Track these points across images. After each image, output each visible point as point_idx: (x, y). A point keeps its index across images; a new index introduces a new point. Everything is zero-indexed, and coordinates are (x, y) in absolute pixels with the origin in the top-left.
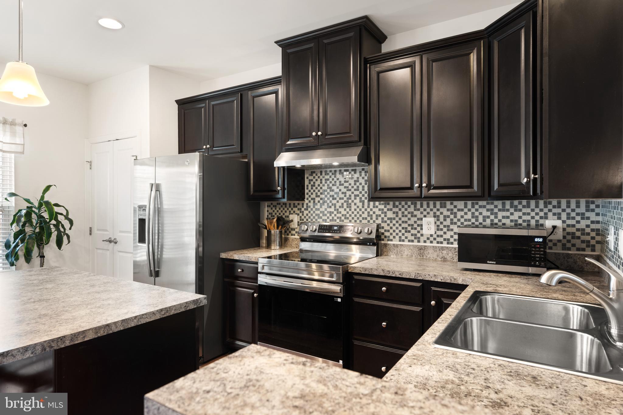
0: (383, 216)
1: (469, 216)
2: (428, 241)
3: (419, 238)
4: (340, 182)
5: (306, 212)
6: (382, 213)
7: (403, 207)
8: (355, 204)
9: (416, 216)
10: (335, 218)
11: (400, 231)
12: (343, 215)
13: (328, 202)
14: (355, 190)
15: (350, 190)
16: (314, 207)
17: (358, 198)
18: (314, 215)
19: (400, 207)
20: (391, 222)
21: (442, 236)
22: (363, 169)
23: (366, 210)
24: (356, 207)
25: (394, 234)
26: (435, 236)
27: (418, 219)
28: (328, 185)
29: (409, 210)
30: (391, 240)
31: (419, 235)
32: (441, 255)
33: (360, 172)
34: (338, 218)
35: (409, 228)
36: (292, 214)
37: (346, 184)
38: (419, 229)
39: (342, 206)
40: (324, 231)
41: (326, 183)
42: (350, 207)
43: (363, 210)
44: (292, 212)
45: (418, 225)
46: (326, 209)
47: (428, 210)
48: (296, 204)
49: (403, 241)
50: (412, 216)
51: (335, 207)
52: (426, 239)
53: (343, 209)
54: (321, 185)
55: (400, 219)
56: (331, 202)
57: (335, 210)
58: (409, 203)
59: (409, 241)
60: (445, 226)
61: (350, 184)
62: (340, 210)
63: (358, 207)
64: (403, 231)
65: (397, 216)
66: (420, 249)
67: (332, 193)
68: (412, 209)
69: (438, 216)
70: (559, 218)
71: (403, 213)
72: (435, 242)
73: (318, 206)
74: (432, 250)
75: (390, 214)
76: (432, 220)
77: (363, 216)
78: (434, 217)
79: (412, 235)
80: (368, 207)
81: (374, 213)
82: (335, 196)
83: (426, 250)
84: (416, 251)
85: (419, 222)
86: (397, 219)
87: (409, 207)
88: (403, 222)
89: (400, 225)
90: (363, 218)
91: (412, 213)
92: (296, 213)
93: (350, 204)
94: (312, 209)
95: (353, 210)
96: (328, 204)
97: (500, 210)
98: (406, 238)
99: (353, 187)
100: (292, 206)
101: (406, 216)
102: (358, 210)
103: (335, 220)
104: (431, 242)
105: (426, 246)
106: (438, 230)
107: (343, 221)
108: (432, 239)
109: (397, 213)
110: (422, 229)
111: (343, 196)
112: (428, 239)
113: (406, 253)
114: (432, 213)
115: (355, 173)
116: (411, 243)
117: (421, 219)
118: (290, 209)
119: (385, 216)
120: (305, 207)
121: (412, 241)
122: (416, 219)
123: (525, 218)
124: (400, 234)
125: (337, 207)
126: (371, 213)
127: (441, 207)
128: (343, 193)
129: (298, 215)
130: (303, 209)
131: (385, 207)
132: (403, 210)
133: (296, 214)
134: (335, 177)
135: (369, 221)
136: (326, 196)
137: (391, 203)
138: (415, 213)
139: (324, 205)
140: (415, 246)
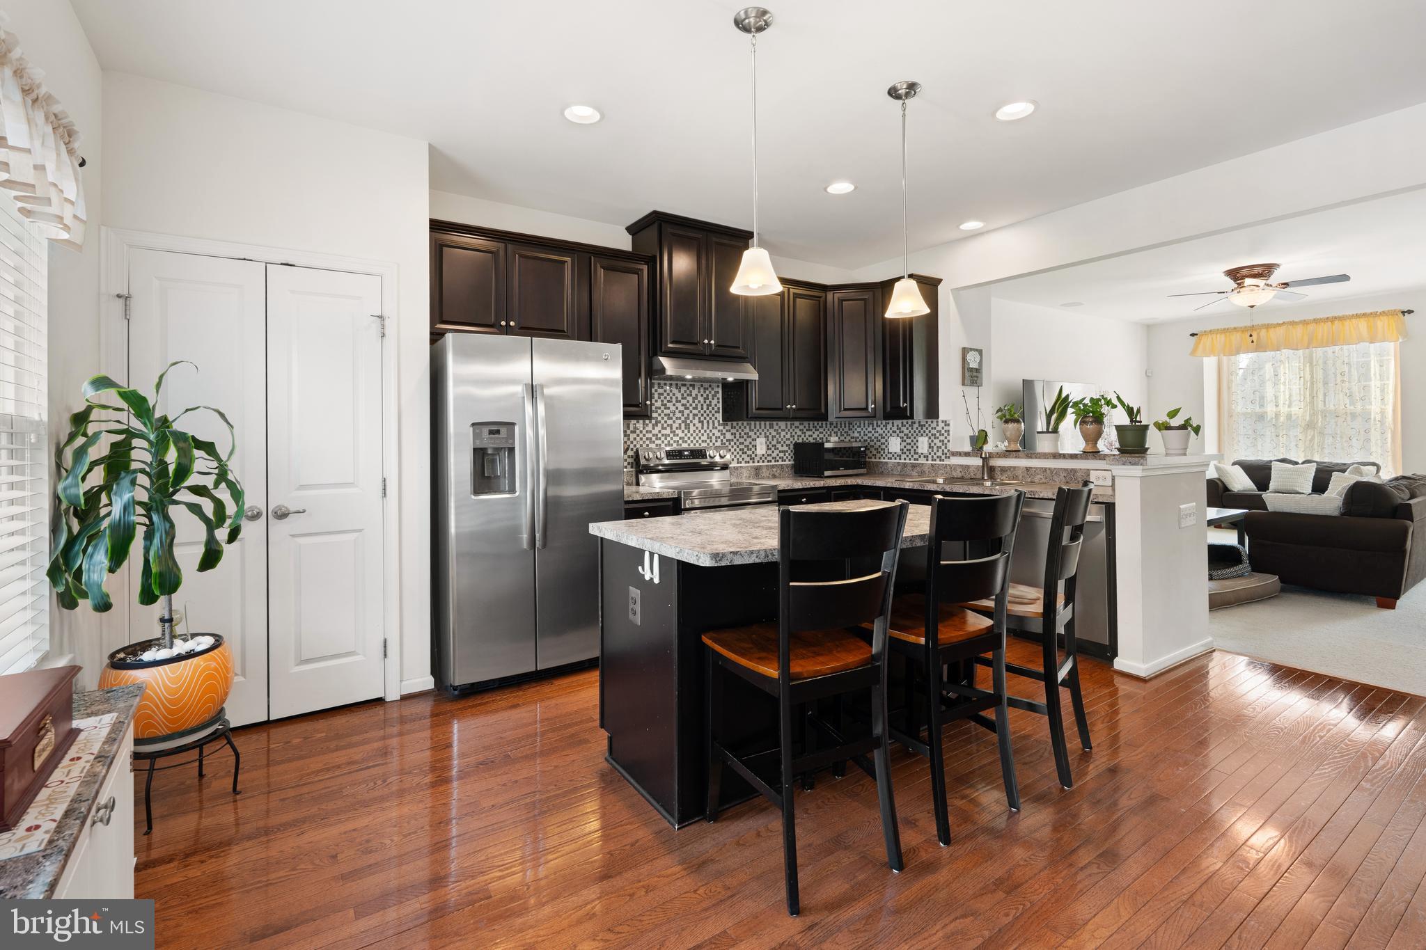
0: (722, 437)
1: (788, 436)
2: (761, 461)
3: (754, 458)
4: (677, 398)
5: (632, 436)
6: (721, 434)
7: (740, 427)
8: (694, 425)
9: (750, 436)
10: (672, 442)
11: (738, 453)
12: (680, 438)
13: (663, 422)
14: (694, 408)
15: (688, 408)
16: (644, 428)
17: (697, 418)
18: (644, 439)
19: (737, 427)
20: (730, 444)
21: (771, 455)
22: (702, 386)
24: (694, 428)
25: (733, 456)
26: (766, 456)
27: (753, 440)
28: (662, 401)
29: (745, 431)
30: (732, 463)
31: (753, 456)
32: (772, 473)
33: (699, 388)
34: (675, 442)
35: (745, 449)
37: (684, 402)
38: (753, 449)
39: (679, 427)
41: (659, 398)
42: (689, 428)
43: (702, 431)
45: (753, 446)
46: (659, 432)
47: (760, 431)
49: (741, 463)
50: (748, 437)
51: (671, 428)
53: (681, 431)
56: (666, 422)
57: (671, 432)
58: (745, 424)
59: (746, 462)
60: (773, 446)
61: (688, 402)
62: (677, 432)
64: (741, 453)
65: (735, 437)
66: (756, 469)
67: (667, 412)
68: (747, 430)
69: (768, 436)
70: (837, 436)
71: (740, 434)
72: (766, 461)
73: (650, 428)
74: (765, 468)
75: (729, 436)
76: (764, 440)
77: (703, 438)
78: (765, 437)
79: (748, 456)
80: (708, 428)
81: (714, 434)
82: (671, 415)
83: (760, 469)
84: (753, 472)
85: (753, 443)
86: (735, 440)
87: (745, 427)
88: (740, 443)
89: (738, 447)
90: (703, 441)
91: (748, 433)
93: (689, 425)
94: (641, 432)
95: (692, 432)
96: (663, 425)
97: (807, 430)
98: (743, 459)
99: (691, 405)
101: (743, 437)
102: (697, 431)
103: (672, 445)
104: (763, 462)
105: (761, 466)
106: (768, 449)
107: (681, 445)
108: (763, 458)
109: (735, 433)
110: (756, 449)
111: (680, 415)
112: (761, 458)
113: (745, 475)
114: (763, 433)
115: (694, 389)
116: (747, 465)
117: (755, 440)
119: (724, 438)
120: (632, 429)
121: (748, 462)
122: (750, 440)
123: (821, 436)
125: (674, 429)
126: (711, 435)
127: (770, 428)
131: (724, 428)
132: (740, 431)
135: (708, 444)
136: (660, 415)
137: (730, 423)
138: (751, 433)
139: (657, 426)
140: (752, 467)
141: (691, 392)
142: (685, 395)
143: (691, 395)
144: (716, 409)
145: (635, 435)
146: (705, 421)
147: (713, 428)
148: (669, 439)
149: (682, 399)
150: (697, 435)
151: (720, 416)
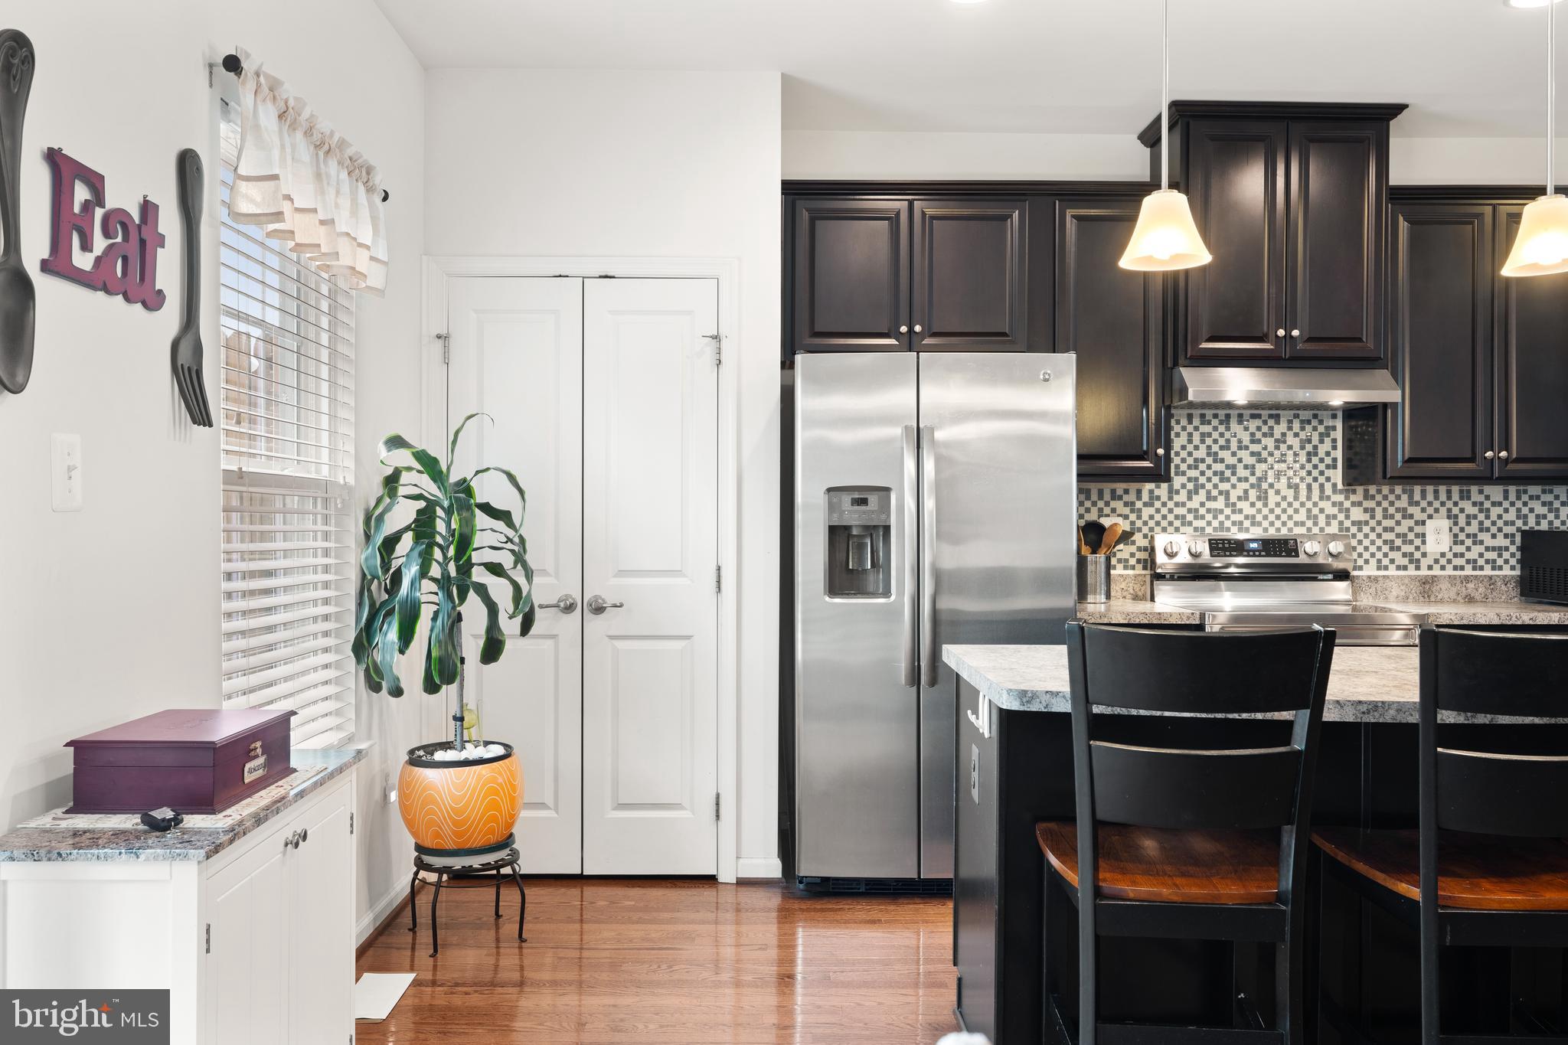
0: (1341, 517)
1: (1510, 516)
2: (1437, 567)
3: (1418, 561)
4: (1240, 441)
5: (1146, 512)
6: (1340, 511)
7: (1385, 497)
8: (1278, 492)
9: (1411, 516)
10: (1228, 524)
11: (1379, 549)
12: (1247, 517)
13: (1209, 486)
14: (1277, 461)
15: (1265, 461)
16: (1170, 498)
17: (1284, 480)
18: (1171, 517)
19: (1379, 498)
20: (1360, 530)
21: (1462, 555)
22: (1296, 416)
23: (1303, 504)
24: (1278, 498)
25: (1366, 555)
26: (1450, 555)
27: (1417, 523)
28: (1209, 447)
29: (1398, 504)
30: (1361, 568)
31: (1417, 555)
32: (1464, 592)
33: (1290, 422)
34: (1233, 524)
35: (1398, 542)
36: (1108, 516)
37: (1255, 448)
38: (1418, 542)
39: (1245, 496)
40: (1228, 553)
41: (1203, 441)
42: (1266, 498)
43: (1296, 505)
44: (1107, 510)
45: (1417, 536)
46: (1202, 504)
47: (1437, 504)
48: (1119, 492)
49: (1386, 568)
50: (1404, 517)
51: (1227, 498)
52: (1432, 563)
53: (1248, 503)
54: (1190, 448)
55: (1379, 523)
56: (1215, 486)
57: (1227, 505)
58: (1398, 489)
59: (1398, 568)
60: (1468, 536)
61: (1265, 448)
62: (1240, 505)
63: (1284, 498)
64: (1386, 549)
65: (1373, 517)
66: (1424, 583)
67: (1217, 467)
68: (1403, 502)
69: (1456, 516)
71: (1385, 510)
72: (1449, 567)
73: (1182, 497)
74: (1447, 583)
75: (1357, 514)
76: (1446, 524)
77: (1297, 518)
78: (1449, 517)
79: (1404, 555)
80: (1309, 498)
81: (1322, 511)
82: (1228, 473)
83: (1435, 584)
84: (1415, 588)
85: (1418, 529)
86: (1373, 523)
87: (1398, 497)
88: (1385, 529)
89: (1379, 536)
90: (1296, 524)
91: (1405, 510)
92: (1118, 512)
93: (1266, 492)
94: (1164, 504)
95: (1271, 505)
96: (1209, 492)
98: (1392, 561)
99: (1271, 454)
100: (1107, 496)
101: (1392, 517)
102: (1284, 505)
103: (1228, 529)
104: (1443, 568)
105: (1435, 576)
106: (1455, 543)
107: (1245, 530)
108: (1443, 561)
109: (1373, 510)
110: (1424, 542)
111: (1246, 473)
112: (1436, 561)
113: (1394, 593)
114: (1443, 511)
115: (1278, 422)
116: (1402, 573)
117: (1423, 523)
118: (1101, 504)
119: (1347, 517)
121: (1405, 568)
122: (1411, 523)
124: (1379, 555)
125: (1233, 499)
126: (1315, 511)
127: (1462, 498)
128: (1246, 467)
129: (1126, 517)
130: (1139, 504)
131: (1347, 498)
132: (1385, 504)
133: (1119, 515)
134: (1228, 429)
135: (1309, 530)
136: (1203, 473)
137: (1360, 489)
138: (1411, 510)
139: (1197, 493)
140: (1412, 578)
141: (1271, 428)
142: (1259, 435)
143: (1272, 435)
144: (1328, 460)
145: (1151, 511)
146: (1303, 487)
147: (1321, 498)
148: (1221, 518)
149: (1253, 442)
150: (1284, 511)
151: (1337, 476)
